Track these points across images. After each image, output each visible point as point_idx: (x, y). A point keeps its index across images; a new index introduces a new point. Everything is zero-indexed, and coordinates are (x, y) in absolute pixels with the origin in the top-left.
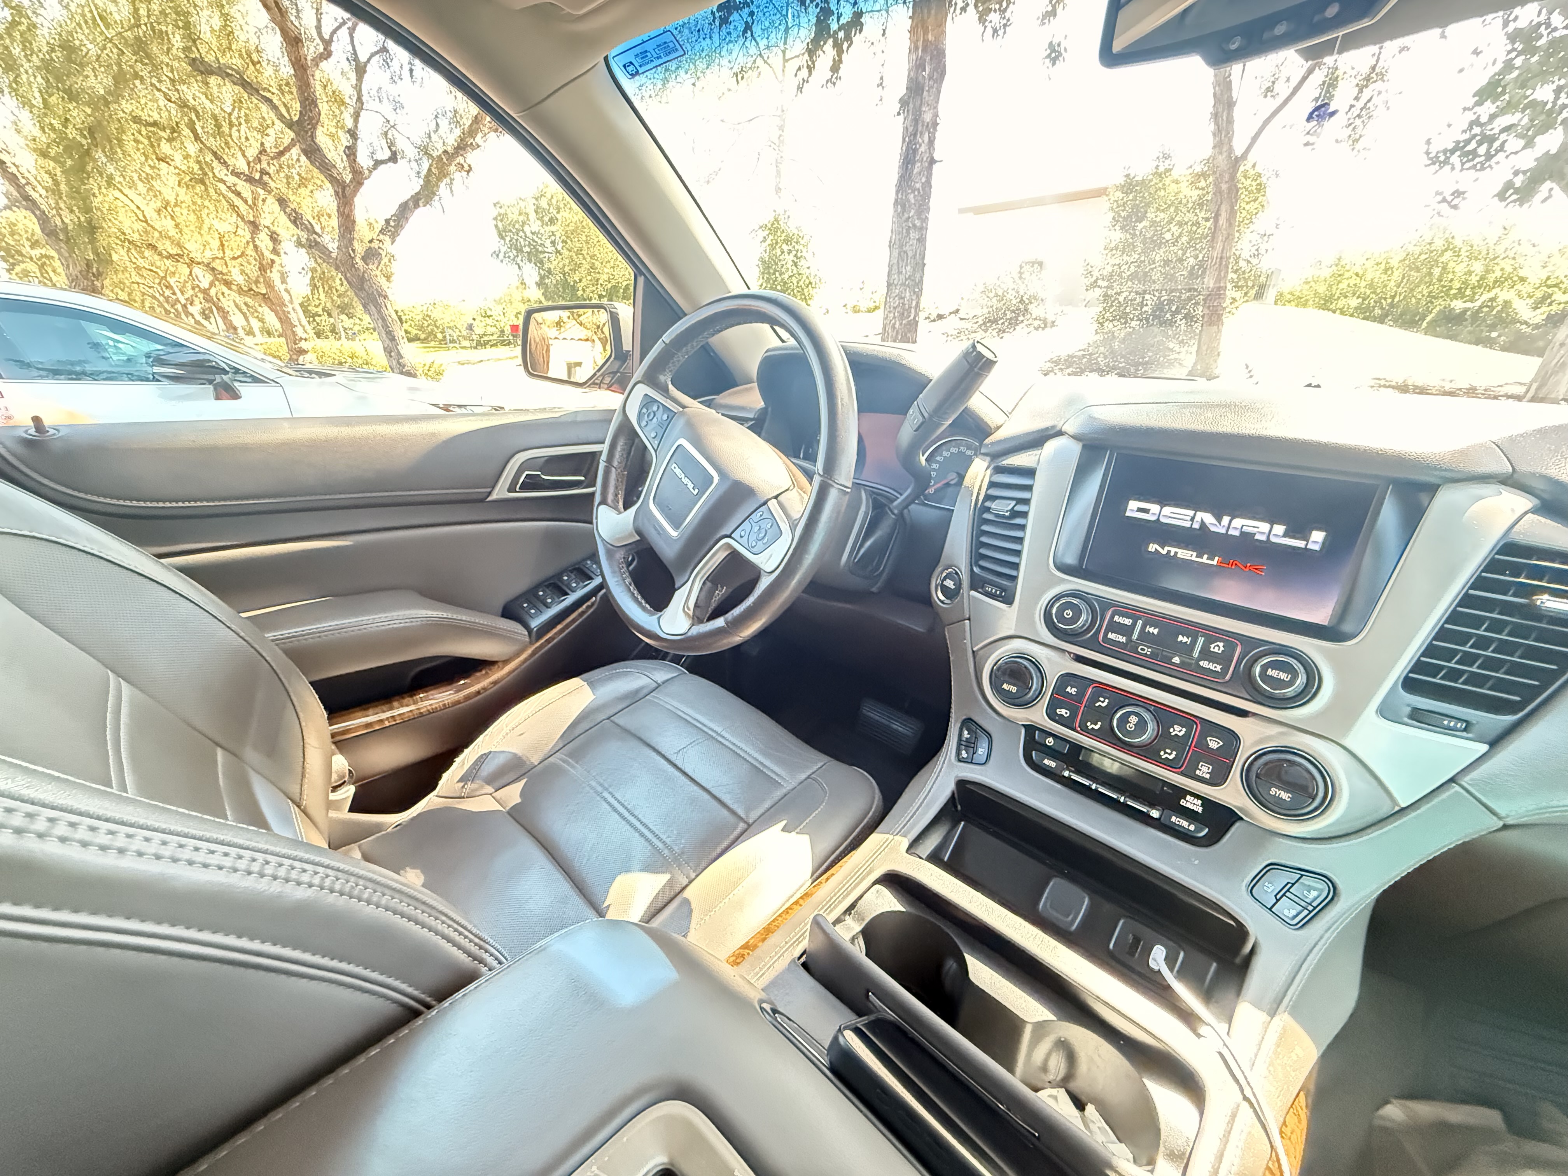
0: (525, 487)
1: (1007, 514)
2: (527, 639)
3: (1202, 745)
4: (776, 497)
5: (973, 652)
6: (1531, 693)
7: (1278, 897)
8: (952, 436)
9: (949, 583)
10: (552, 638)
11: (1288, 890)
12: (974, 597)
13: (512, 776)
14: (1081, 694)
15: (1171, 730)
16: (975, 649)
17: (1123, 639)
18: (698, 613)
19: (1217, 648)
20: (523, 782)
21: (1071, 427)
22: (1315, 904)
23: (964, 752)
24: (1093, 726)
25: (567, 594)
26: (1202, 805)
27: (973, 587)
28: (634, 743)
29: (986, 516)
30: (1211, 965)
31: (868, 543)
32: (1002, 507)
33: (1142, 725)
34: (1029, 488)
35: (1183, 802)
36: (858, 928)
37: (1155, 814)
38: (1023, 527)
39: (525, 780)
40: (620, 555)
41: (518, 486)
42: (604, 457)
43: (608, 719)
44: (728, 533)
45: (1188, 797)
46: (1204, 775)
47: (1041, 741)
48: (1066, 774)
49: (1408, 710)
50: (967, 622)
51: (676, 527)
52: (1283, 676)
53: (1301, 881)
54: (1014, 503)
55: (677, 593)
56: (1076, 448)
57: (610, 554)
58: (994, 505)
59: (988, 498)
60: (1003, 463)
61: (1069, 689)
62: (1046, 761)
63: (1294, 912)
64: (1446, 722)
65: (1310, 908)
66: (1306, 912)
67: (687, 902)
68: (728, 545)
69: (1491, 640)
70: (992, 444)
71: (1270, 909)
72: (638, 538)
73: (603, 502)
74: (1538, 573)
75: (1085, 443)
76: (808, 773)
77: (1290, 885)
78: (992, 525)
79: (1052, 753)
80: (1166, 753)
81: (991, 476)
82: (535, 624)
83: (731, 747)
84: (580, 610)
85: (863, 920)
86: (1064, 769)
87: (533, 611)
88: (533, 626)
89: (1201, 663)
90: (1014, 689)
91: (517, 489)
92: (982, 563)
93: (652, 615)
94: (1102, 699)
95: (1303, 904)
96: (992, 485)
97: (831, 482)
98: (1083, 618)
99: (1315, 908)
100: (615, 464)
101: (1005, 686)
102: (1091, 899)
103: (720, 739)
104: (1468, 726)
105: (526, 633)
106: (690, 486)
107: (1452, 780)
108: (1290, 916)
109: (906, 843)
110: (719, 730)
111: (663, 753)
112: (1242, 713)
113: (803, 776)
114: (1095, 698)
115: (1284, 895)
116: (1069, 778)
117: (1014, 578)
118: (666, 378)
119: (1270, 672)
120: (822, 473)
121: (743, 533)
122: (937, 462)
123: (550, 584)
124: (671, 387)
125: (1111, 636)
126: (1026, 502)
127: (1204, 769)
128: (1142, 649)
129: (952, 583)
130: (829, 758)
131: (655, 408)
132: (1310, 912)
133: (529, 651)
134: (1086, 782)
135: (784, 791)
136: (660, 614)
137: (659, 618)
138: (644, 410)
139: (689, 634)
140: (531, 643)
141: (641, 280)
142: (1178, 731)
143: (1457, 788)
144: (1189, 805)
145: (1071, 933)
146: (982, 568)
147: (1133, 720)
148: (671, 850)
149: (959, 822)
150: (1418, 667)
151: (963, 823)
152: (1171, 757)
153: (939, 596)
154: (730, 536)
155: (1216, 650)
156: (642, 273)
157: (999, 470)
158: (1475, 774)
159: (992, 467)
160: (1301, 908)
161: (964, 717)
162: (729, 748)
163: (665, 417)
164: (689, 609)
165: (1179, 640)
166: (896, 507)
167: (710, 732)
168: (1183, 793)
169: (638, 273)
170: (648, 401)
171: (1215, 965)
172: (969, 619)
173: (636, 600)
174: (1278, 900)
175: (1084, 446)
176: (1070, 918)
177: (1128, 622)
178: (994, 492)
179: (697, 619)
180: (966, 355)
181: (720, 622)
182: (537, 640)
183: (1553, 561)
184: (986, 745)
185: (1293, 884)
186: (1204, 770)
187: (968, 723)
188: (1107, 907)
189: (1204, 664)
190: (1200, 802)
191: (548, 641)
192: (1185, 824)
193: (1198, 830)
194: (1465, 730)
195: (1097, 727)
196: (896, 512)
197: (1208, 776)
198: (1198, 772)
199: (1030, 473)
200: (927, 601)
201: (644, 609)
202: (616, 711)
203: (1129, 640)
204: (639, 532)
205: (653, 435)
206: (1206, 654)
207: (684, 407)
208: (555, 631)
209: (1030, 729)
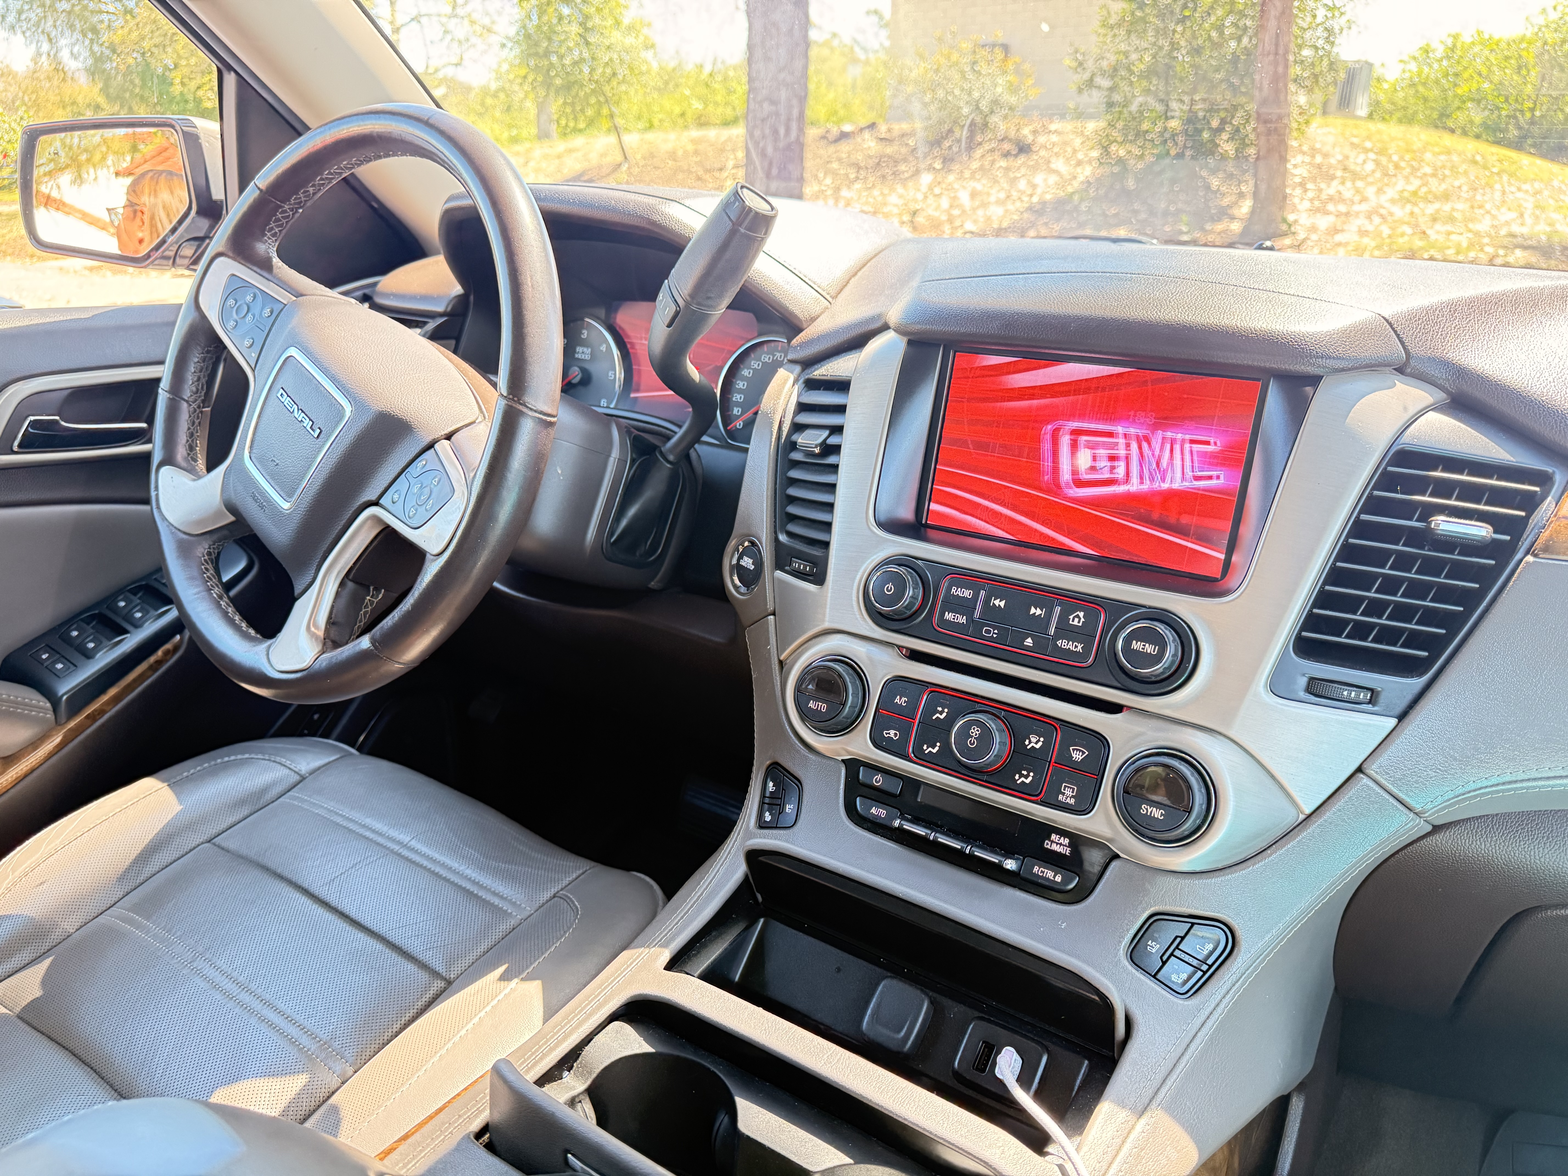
0: (28, 444)
1: (817, 450)
2: (50, 715)
3: (1065, 761)
4: (448, 437)
5: (781, 663)
6: (1435, 645)
7: (1165, 958)
8: (760, 335)
9: (748, 562)
10: (101, 712)
11: (1177, 947)
12: (781, 581)
13: (25, 956)
14: (913, 705)
15: (1027, 742)
16: (782, 658)
17: (962, 620)
18: (333, 633)
19: (1076, 620)
20: (47, 962)
21: (894, 316)
22: (1210, 962)
23: (767, 814)
24: (930, 749)
25: (126, 632)
26: (1070, 845)
27: (779, 565)
28: (255, 874)
29: (796, 456)
30: (1082, 1064)
31: (632, 511)
32: (811, 440)
33: (986, 737)
34: (841, 409)
35: (1047, 845)
36: (580, 1086)
37: (1010, 864)
38: (834, 468)
39: (51, 959)
40: (202, 550)
41: (16, 443)
42: (164, 385)
43: (209, 841)
44: (373, 497)
45: (1054, 837)
46: (1068, 800)
47: (868, 781)
48: (897, 823)
49: (1303, 681)
50: (772, 617)
51: (288, 494)
52: (1149, 649)
53: (1192, 931)
54: (827, 433)
55: (298, 604)
56: (901, 344)
57: (185, 548)
58: (802, 439)
59: (798, 428)
60: (815, 373)
61: (897, 700)
62: (873, 810)
63: (1184, 976)
64: (1345, 693)
65: (1205, 967)
66: (1200, 973)
67: (335, 1110)
68: (377, 520)
69: (1400, 581)
70: (802, 345)
71: (1154, 976)
72: (232, 518)
73: (168, 460)
74: (1444, 489)
75: (911, 337)
76: (553, 891)
77: (1179, 940)
78: (802, 469)
79: (880, 796)
80: (1021, 776)
81: (799, 396)
82: (65, 687)
83: (425, 863)
84: (152, 659)
85: (590, 1073)
86: (895, 819)
87: (59, 666)
88: (60, 693)
89: (1059, 643)
90: (823, 707)
91: (15, 448)
92: (791, 528)
93: (260, 642)
94: (940, 709)
95: (1195, 963)
96: (803, 407)
97: (521, 408)
98: (909, 592)
99: (1210, 967)
100: (187, 394)
101: (811, 704)
102: (932, 1002)
103: (405, 853)
104: (1374, 696)
105: (48, 705)
106: (307, 423)
107: (1360, 770)
108: (1180, 981)
109: (666, 956)
110: (405, 838)
111: (305, 885)
112: (1114, 708)
113: (547, 895)
114: (931, 709)
115: (1172, 954)
116: (900, 829)
117: (826, 545)
118: (268, 247)
119: (1136, 645)
120: (505, 394)
121: (396, 496)
122: (744, 379)
123: (93, 617)
124: (276, 260)
125: (948, 616)
126: (838, 430)
127: (1068, 792)
128: (988, 632)
129: (751, 561)
130: (593, 864)
131: (249, 298)
132: (1205, 973)
133: (57, 739)
134: (921, 831)
135: (513, 922)
136: (270, 642)
137: (269, 647)
138: (231, 302)
139: (317, 666)
140: (58, 723)
141: (230, 80)
142: (1035, 742)
143: (1365, 780)
144: (1055, 847)
145: (907, 1056)
146: (790, 534)
147: (975, 731)
148: (313, 1036)
149: (754, 922)
150: (1311, 622)
151: (762, 920)
152: (1028, 781)
153: (732, 583)
154: (376, 503)
155: (1076, 622)
156: (230, 68)
157: (812, 385)
158: (1383, 759)
159: (801, 381)
160: (1192, 969)
161: (768, 763)
162: (421, 866)
163: (267, 312)
164: (316, 626)
165: (1031, 613)
166: (671, 450)
167: (390, 845)
168: (1046, 830)
169: (224, 67)
170: (235, 287)
171: (1086, 1062)
172: (774, 614)
173: (231, 622)
174: (1164, 963)
175: (910, 343)
176: (902, 1034)
177: (967, 593)
178: (806, 418)
179: (331, 641)
180: (726, 207)
181: (365, 642)
182: (70, 717)
183: (1461, 472)
184: (795, 799)
185: (1183, 938)
186: (1068, 795)
187: (776, 771)
188: (955, 1010)
189: (1062, 643)
190: (1067, 841)
191: (92, 718)
192: (1050, 874)
193: (1065, 881)
194: (1370, 702)
195: (934, 751)
196: (671, 458)
197: (1072, 801)
198: (1060, 797)
199: (842, 386)
200: (721, 594)
201: (245, 636)
202: (224, 825)
203: (970, 619)
204: (232, 508)
205: (247, 343)
206: (1065, 631)
207: (299, 295)
208: (105, 698)
209: (853, 765)
